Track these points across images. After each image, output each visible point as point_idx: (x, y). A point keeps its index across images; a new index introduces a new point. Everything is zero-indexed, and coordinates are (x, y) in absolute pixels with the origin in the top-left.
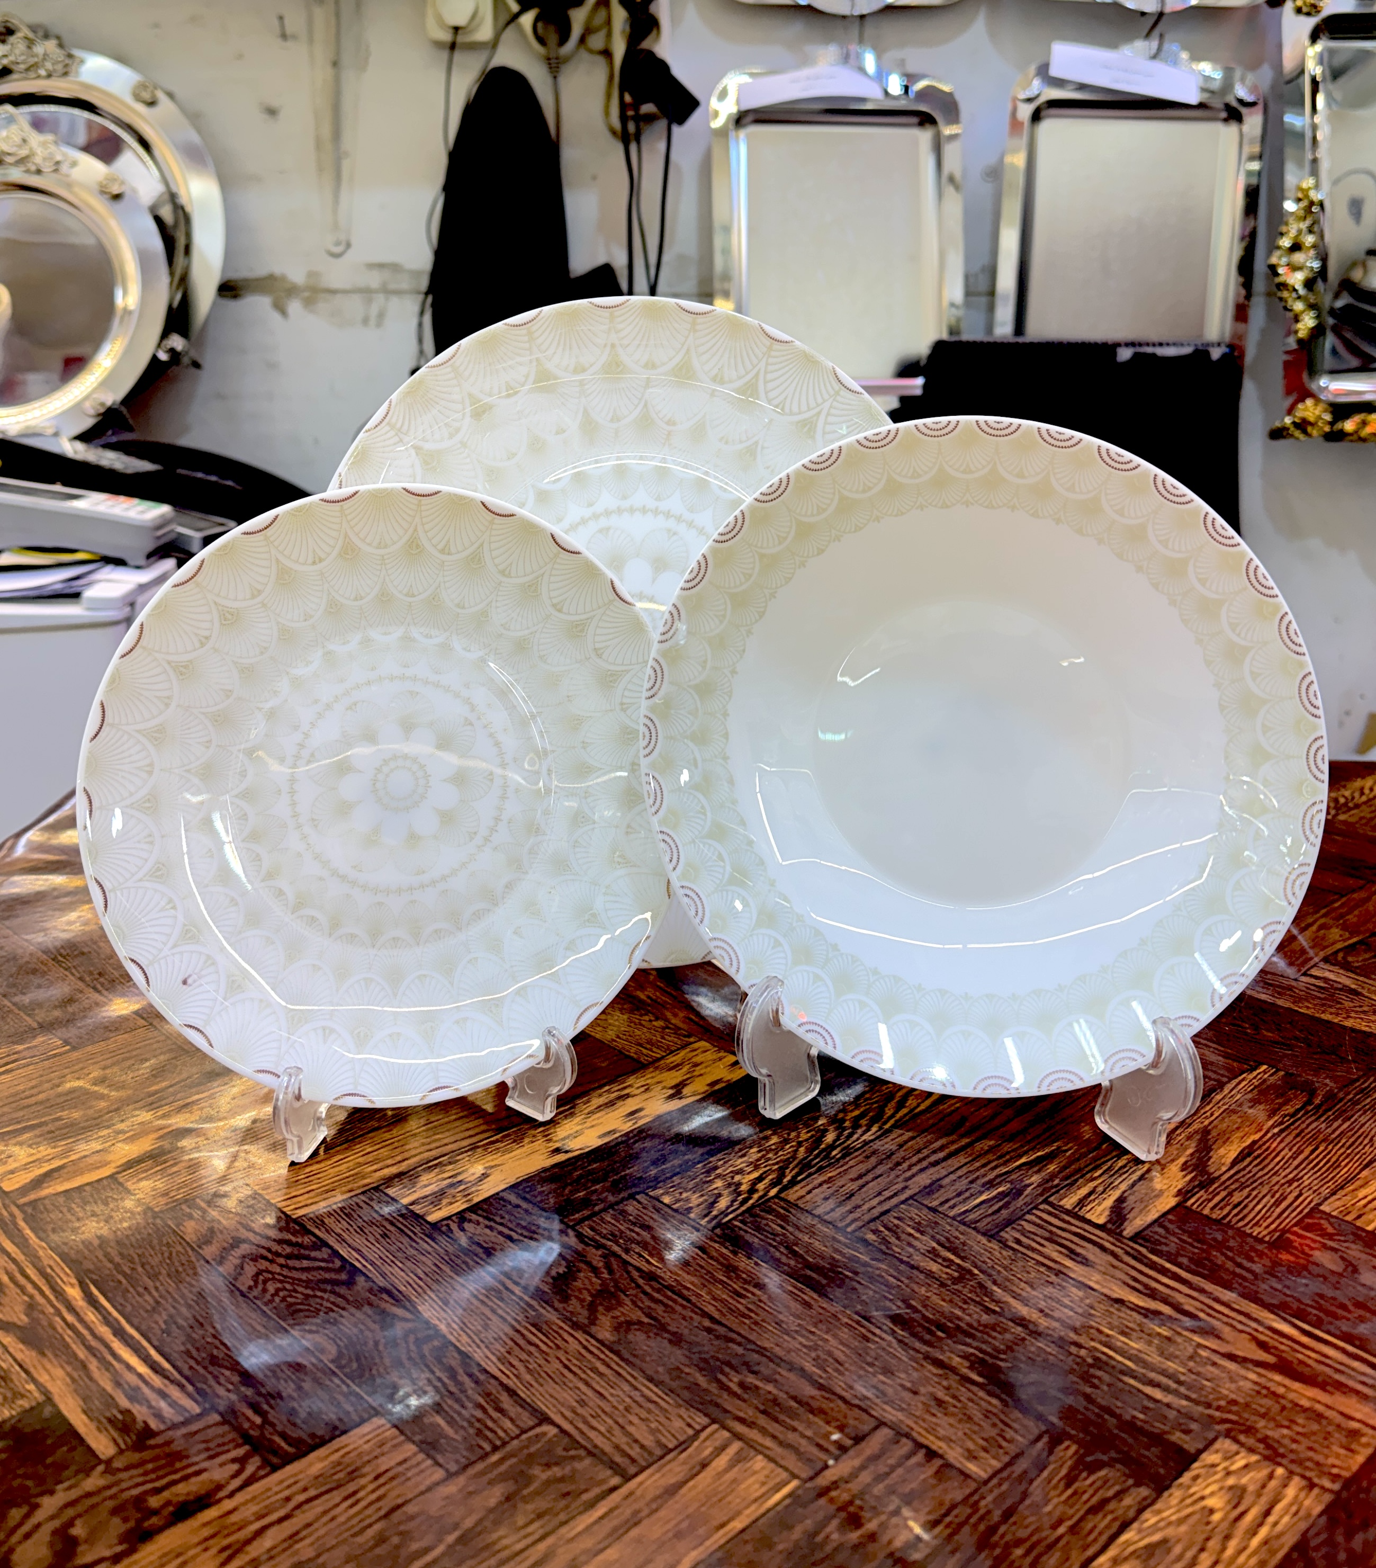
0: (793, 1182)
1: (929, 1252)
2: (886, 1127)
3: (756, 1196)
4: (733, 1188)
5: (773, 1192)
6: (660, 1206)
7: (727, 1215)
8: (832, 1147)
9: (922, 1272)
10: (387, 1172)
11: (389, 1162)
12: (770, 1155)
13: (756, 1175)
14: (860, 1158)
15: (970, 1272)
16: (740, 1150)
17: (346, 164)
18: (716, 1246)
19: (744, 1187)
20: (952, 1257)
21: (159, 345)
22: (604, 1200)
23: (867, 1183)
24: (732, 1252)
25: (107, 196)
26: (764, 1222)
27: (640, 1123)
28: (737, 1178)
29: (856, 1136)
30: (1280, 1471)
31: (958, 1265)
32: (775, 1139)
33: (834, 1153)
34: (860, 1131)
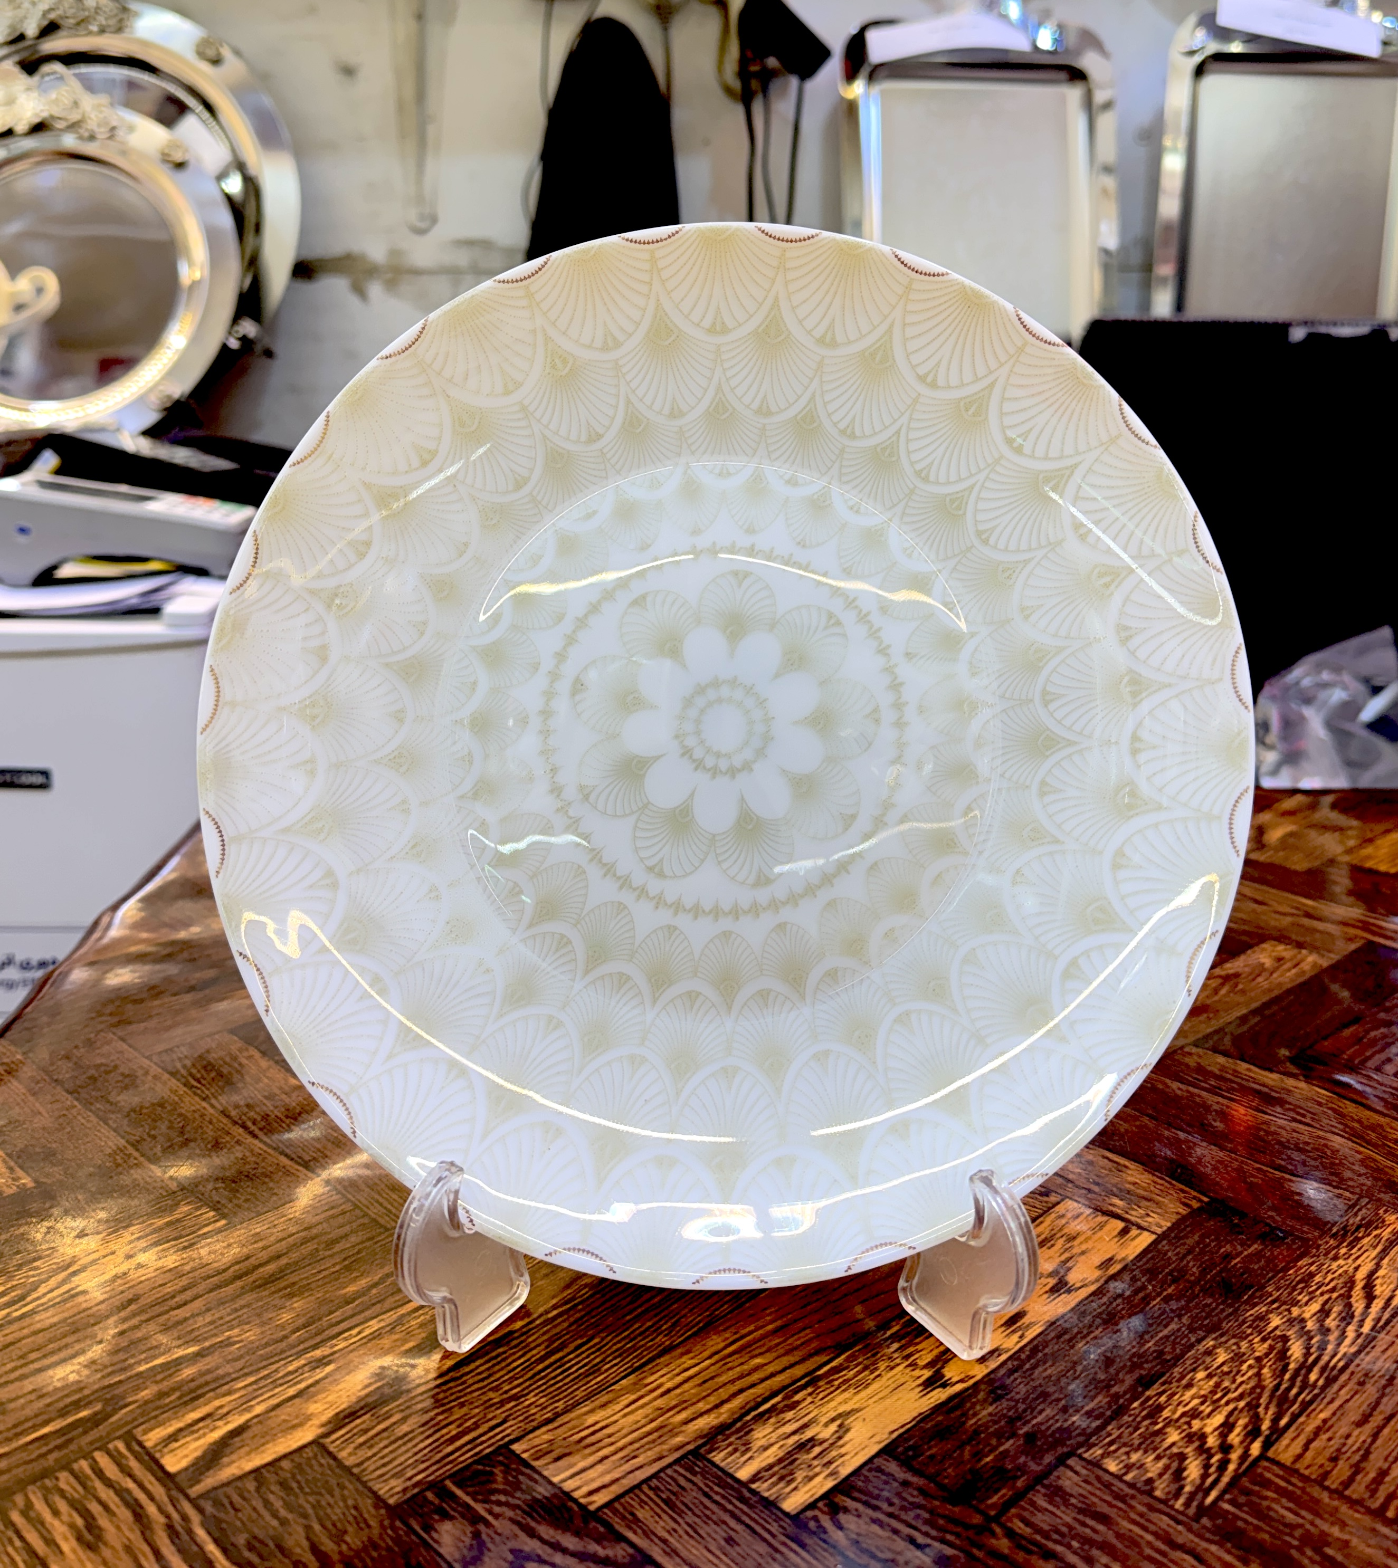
0: (1277, 1433)
2: (1366, 1329)
3: (1234, 1456)
4: (1197, 1444)
5: (1256, 1448)
6: (1107, 1477)
7: (1207, 1492)
8: (1305, 1367)
10: (705, 1423)
11: (702, 1406)
12: (1226, 1384)
13: (1219, 1419)
14: (1351, 1385)
16: (1182, 1377)
17: (431, 131)
18: (1213, 1548)
19: (1212, 1441)
21: (230, 333)
22: (1022, 1469)
23: (1380, 1429)
24: (1239, 1558)
25: (171, 166)
26: (1265, 1503)
27: (1031, 1334)
28: (1196, 1424)
29: (1330, 1347)
32: (1222, 1356)
33: (1313, 1377)
34: (1332, 1337)
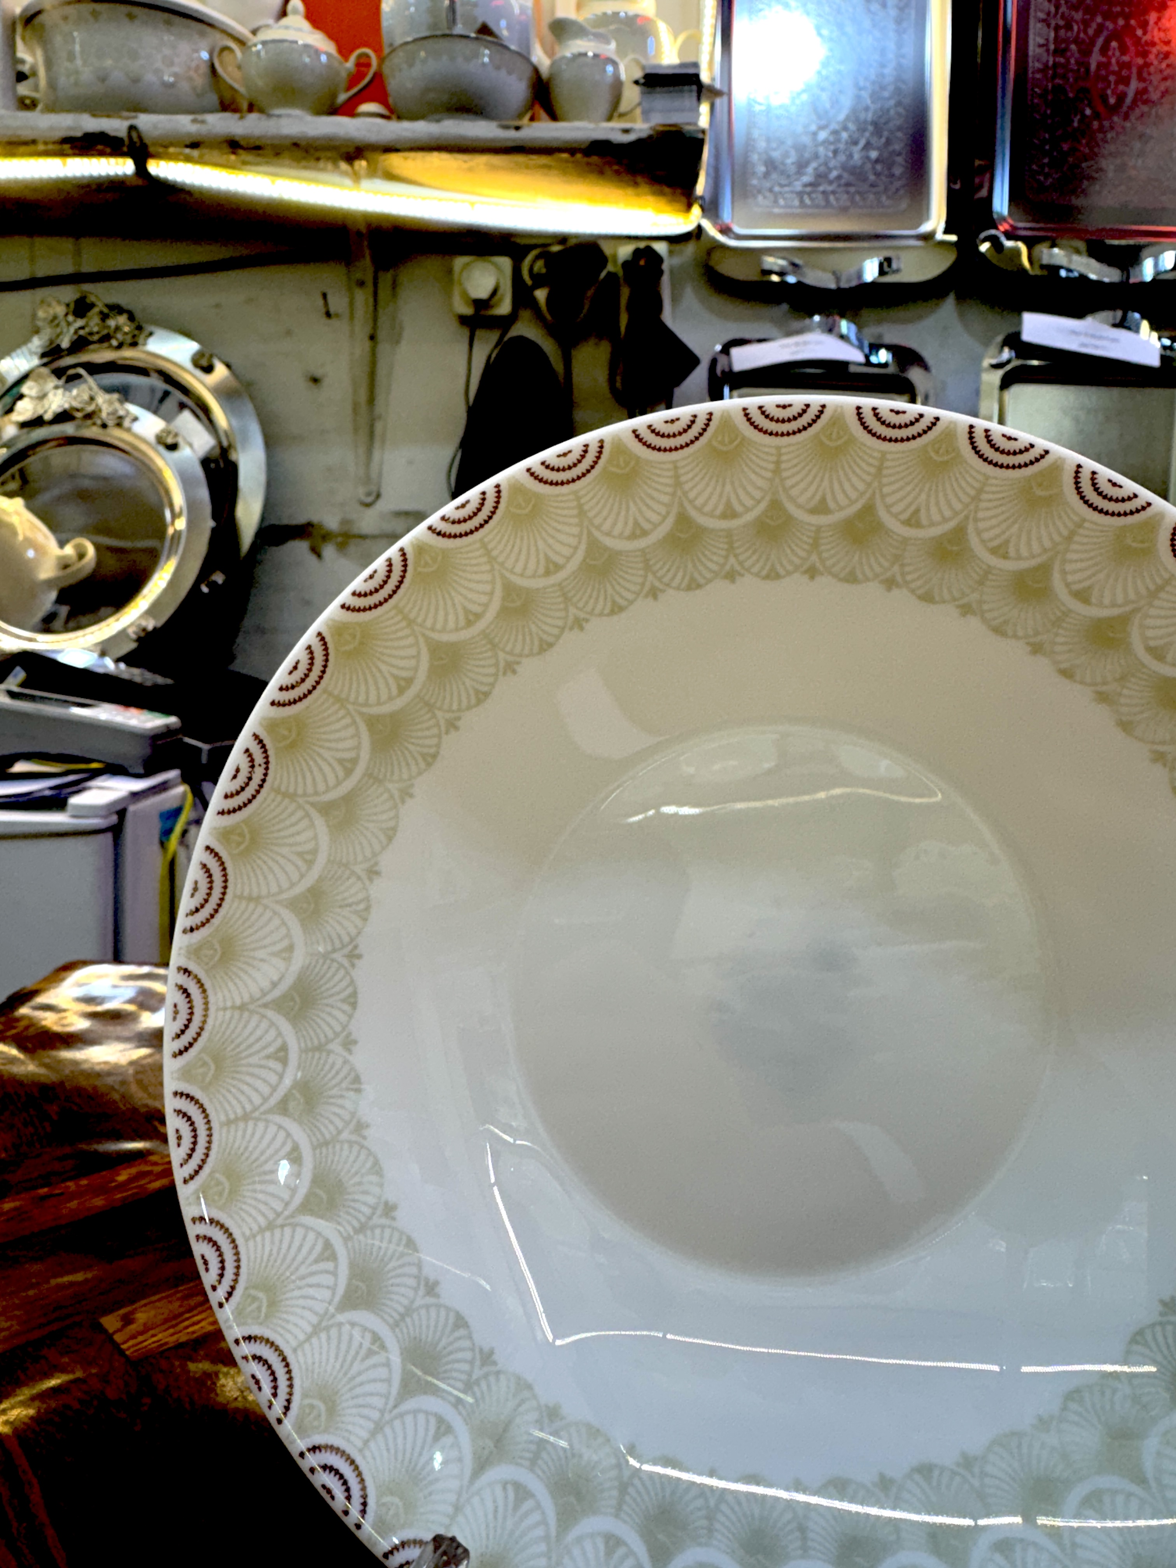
17: (379, 426)
21: (200, 578)
25: (164, 447)
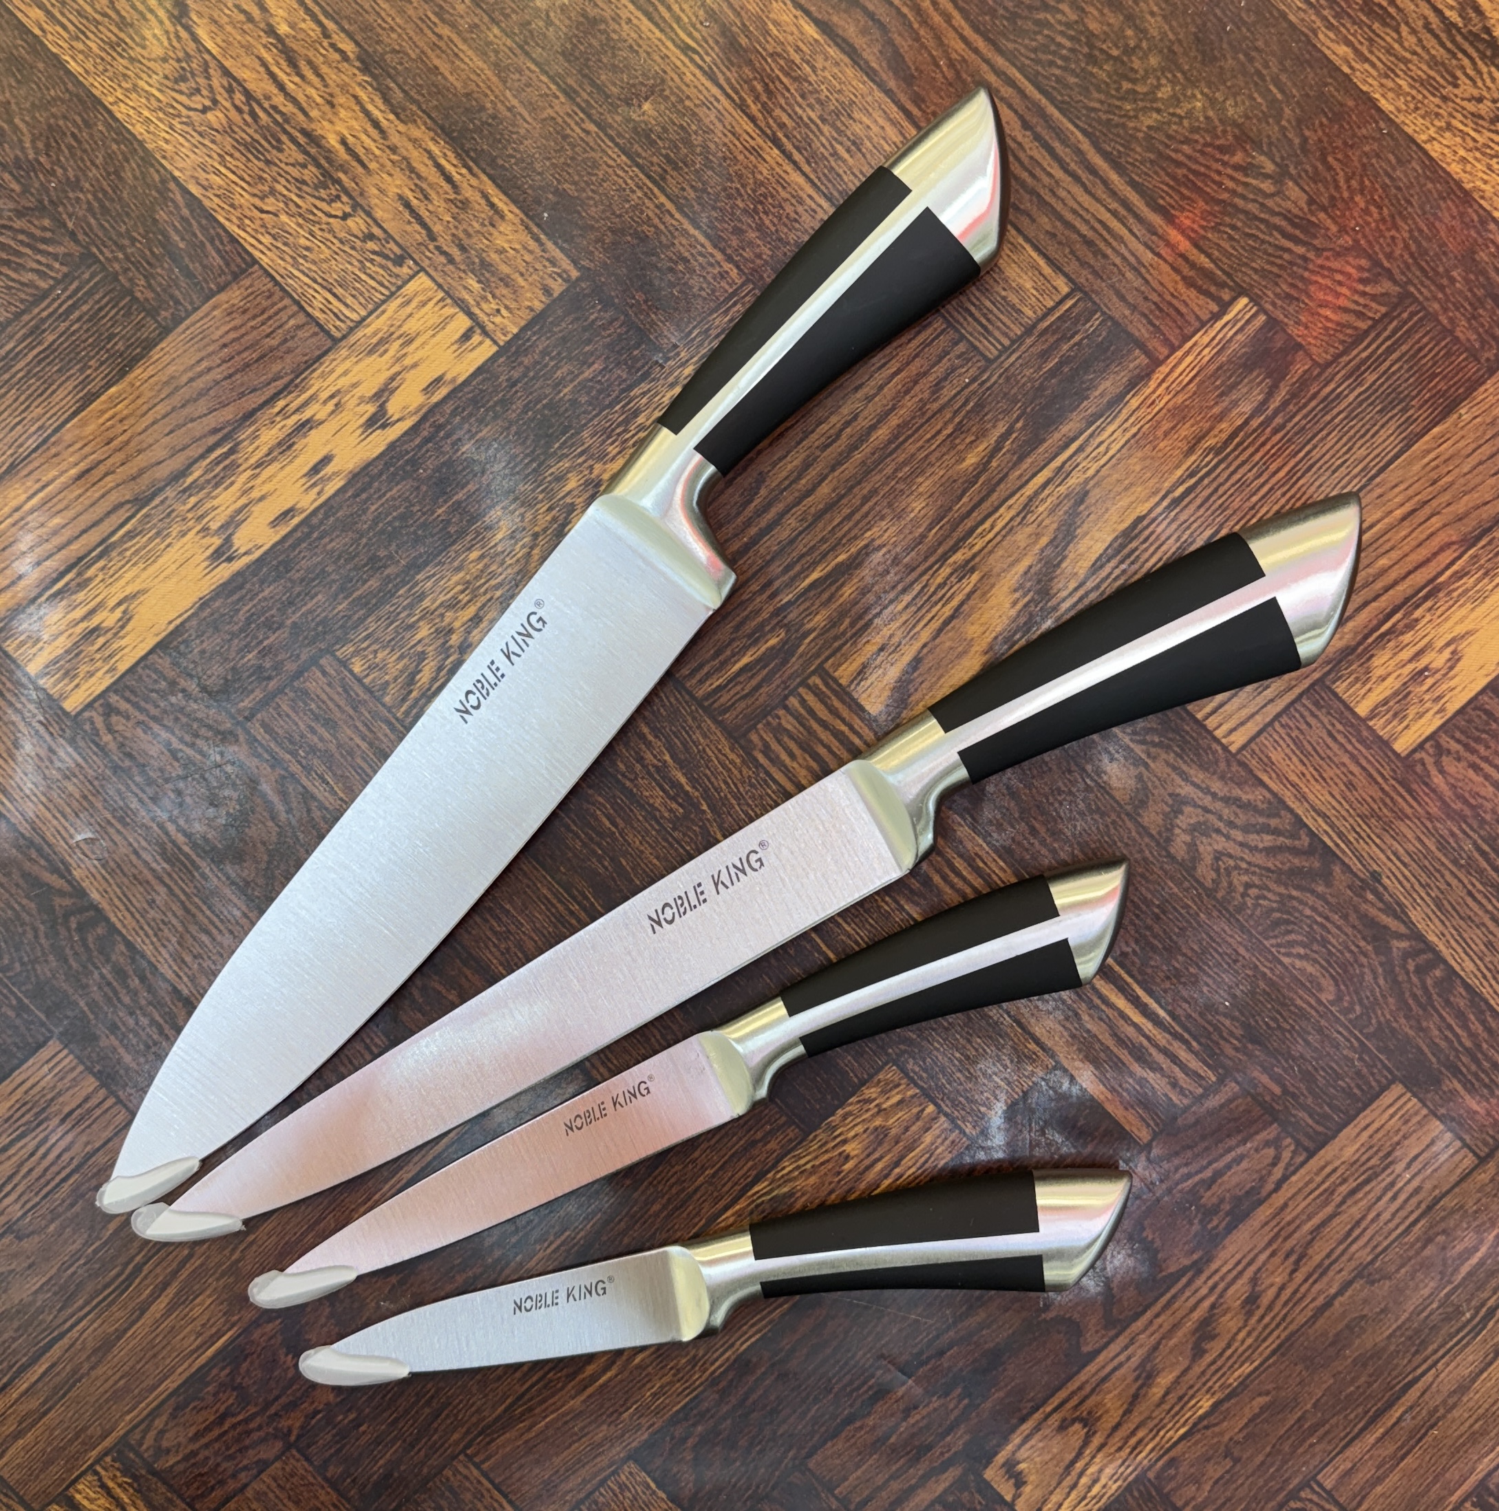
1: (657, 769)
4: (441, 641)
6: (349, 680)
9: (642, 807)
13: (471, 611)
15: (696, 806)
16: (456, 558)
20: (683, 780)
22: (279, 668)
27: (329, 491)
28: (448, 617)
30: (931, 1108)
31: (687, 793)
32: (502, 532)
